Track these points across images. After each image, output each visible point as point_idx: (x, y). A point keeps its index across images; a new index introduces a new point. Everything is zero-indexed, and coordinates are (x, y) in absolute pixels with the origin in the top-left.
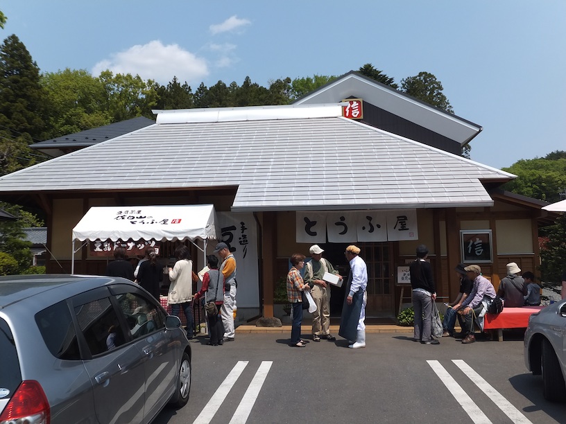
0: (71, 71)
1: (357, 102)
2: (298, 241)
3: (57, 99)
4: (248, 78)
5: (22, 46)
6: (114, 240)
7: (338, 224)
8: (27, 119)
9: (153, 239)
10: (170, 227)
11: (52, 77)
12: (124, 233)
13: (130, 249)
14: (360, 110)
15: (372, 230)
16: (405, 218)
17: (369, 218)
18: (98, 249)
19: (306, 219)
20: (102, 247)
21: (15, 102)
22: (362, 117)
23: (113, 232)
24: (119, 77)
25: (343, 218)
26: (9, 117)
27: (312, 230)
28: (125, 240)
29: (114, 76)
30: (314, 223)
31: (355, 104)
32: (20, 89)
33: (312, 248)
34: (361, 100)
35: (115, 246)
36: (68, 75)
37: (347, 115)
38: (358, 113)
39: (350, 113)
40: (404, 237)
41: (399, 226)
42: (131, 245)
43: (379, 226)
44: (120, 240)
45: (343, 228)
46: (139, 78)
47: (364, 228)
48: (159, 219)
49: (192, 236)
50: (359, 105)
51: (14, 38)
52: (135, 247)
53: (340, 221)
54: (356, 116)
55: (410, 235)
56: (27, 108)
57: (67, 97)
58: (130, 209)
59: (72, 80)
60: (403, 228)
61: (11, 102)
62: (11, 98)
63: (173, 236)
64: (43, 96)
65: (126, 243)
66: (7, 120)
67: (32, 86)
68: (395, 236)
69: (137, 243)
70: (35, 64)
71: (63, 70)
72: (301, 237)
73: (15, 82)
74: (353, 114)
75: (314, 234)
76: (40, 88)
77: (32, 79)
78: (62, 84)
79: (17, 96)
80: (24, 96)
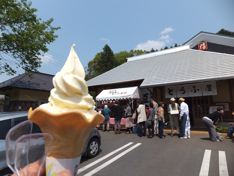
0: (122, 52)
1: (205, 43)
2: (166, 97)
3: (119, 60)
4: (176, 44)
5: (109, 47)
6: (106, 100)
7: (181, 90)
8: (111, 67)
9: (117, 99)
10: (123, 95)
11: (117, 54)
12: (109, 98)
13: (111, 102)
14: (206, 46)
15: (195, 92)
16: (211, 86)
17: (194, 87)
18: (103, 103)
19: (169, 89)
20: (104, 102)
21: (108, 63)
22: (207, 48)
23: (106, 97)
24: (135, 51)
25: (183, 88)
26: (107, 67)
27: (171, 93)
28: (109, 100)
29: (134, 51)
30: (172, 90)
31: (204, 44)
32: (109, 59)
33: (171, 99)
34: (206, 42)
35: (107, 102)
36: (121, 53)
37: (201, 49)
38: (205, 47)
39: (202, 48)
40: (210, 94)
41: (208, 89)
42: (111, 101)
43: (198, 90)
44: (108, 100)
45: (183, 92)
46: (141, 50)
47: (192, 91)
48: (120, 92)
49: (128, 97)
50: (206, 44)
51: (107, 45)
52: (112, 102)
53: (182, 89)
54: (205, 48)
55: (214, 93)
56: (111, 64)
57: (121, 59)
58: (113, 90)
59: (122, 54)
60: (210, 90)
61: (107, 63)
62: (107, 62)
63: (123, 98)
64: (115, 60)
65: (110, 101)
66: (106, 68)
67: (112, 58)
68: (206, 94)
69: (113, 100)
70: (112, 51)
71: (120, 52)
72: (167, 96)
73: (107, 57)
74: (203, 48)
75: (172, 94)
76: (114, 58)
77: (112, 56)
78: (120, 56)
79: (108, 61)
80: (110, 61)
